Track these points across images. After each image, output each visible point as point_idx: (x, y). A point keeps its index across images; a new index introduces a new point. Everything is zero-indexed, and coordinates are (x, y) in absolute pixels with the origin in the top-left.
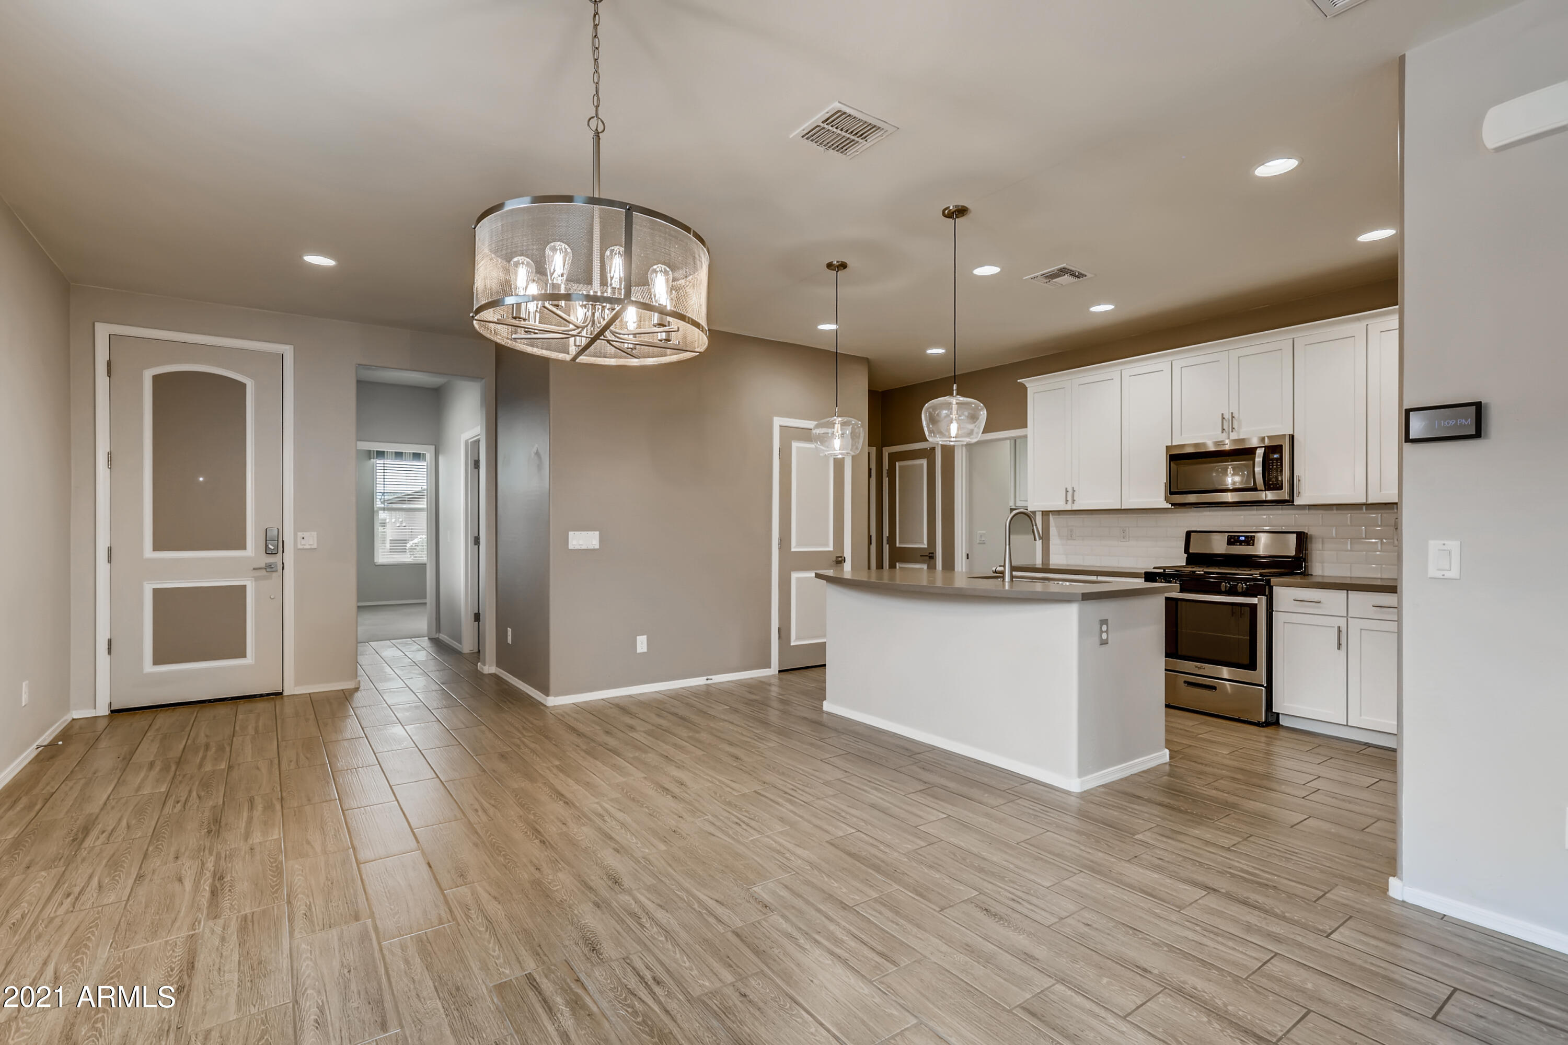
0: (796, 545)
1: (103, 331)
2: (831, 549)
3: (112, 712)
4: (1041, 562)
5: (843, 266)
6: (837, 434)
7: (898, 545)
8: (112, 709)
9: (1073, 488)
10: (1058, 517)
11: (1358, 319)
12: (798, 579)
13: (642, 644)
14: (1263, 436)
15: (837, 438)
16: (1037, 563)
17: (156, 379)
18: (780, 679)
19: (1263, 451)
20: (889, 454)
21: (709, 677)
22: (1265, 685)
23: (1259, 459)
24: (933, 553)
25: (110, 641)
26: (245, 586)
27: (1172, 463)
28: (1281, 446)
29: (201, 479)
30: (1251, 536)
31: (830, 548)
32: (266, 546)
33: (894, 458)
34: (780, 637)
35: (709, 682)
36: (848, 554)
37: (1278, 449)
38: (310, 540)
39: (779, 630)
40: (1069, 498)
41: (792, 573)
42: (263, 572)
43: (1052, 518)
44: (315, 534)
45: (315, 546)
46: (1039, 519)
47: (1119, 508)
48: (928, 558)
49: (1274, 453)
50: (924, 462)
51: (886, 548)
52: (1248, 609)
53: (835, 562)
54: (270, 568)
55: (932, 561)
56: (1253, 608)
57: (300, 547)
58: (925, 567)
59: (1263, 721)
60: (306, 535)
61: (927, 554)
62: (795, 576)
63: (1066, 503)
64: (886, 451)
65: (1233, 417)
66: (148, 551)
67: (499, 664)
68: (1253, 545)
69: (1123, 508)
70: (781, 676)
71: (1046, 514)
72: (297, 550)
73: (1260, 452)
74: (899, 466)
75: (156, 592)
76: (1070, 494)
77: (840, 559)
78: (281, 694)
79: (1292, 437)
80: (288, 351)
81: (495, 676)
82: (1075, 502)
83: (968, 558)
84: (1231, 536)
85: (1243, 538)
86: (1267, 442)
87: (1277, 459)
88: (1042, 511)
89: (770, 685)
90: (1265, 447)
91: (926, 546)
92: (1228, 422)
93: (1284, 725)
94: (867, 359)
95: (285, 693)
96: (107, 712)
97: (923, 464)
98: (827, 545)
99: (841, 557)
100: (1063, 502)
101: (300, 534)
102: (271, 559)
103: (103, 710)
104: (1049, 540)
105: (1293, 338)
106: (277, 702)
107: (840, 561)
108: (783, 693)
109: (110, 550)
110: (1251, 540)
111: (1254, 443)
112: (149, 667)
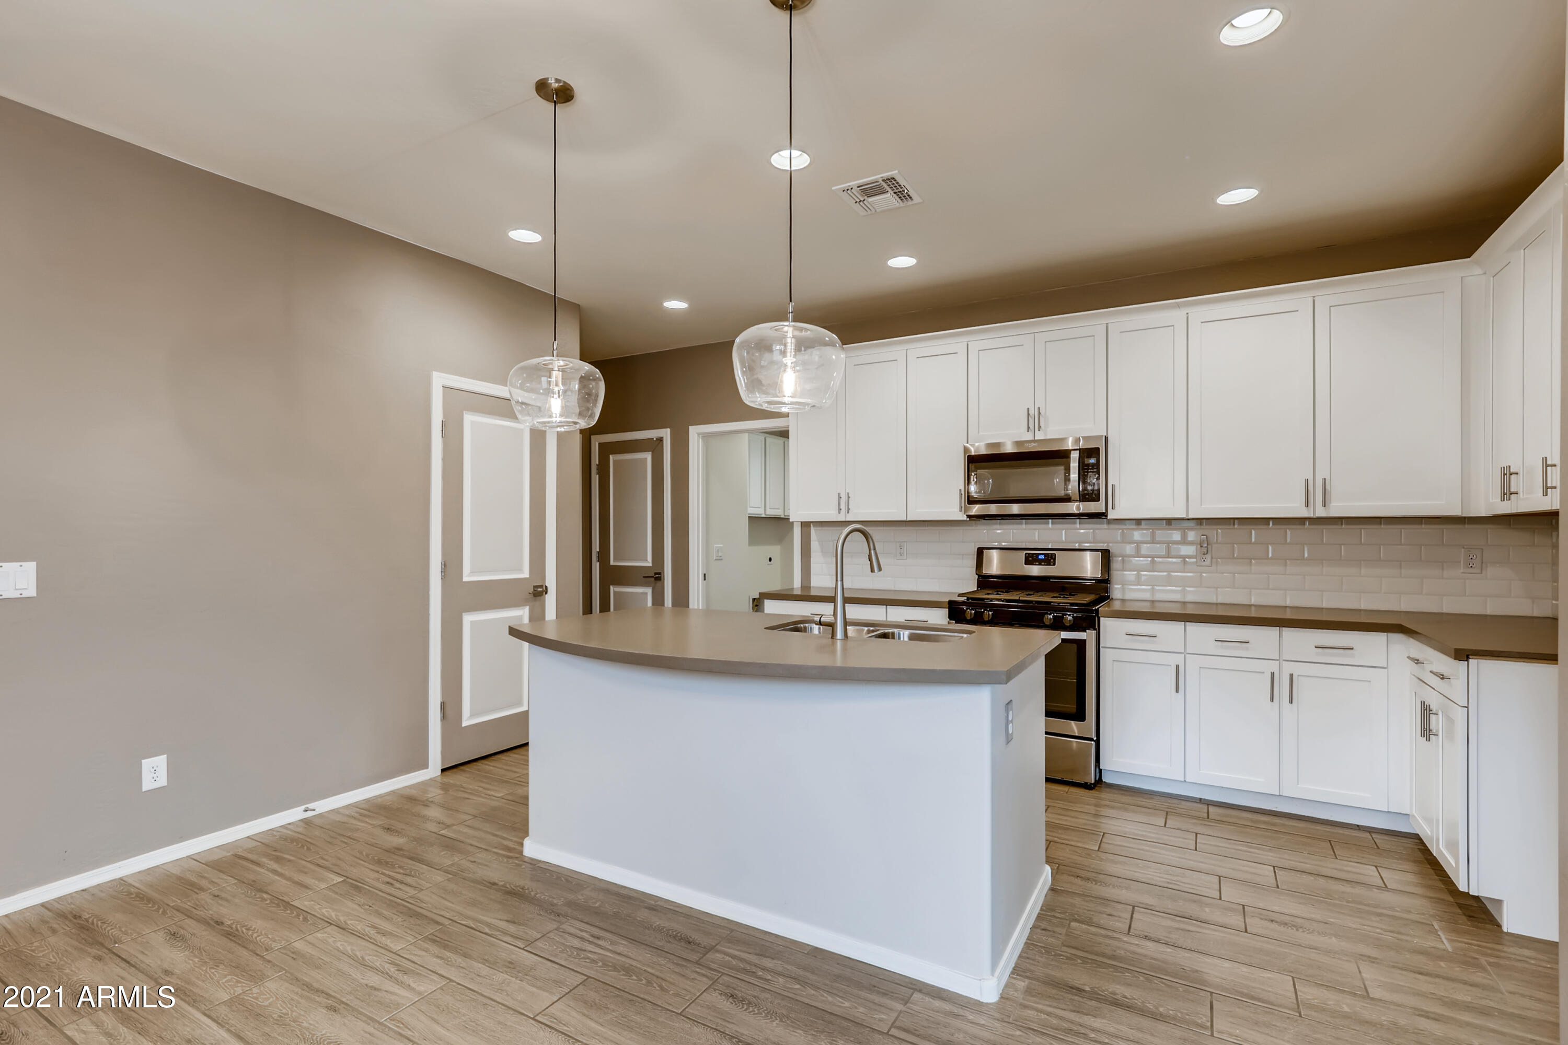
0: (471, 572)
4: (800, 586)
6: (556, 389)
7: (612, 563)
9: (848, 493)
10: (820, 528)
11: (1179, 306)
12: (473, 623)
14: (1078, 436)
15: (556, 396)
16: (795, 586)
18: (445, 787)
19: (1078, 455)
20: (599, 444)
21: (310, 806)
22: (1095, 739)
23: (1074, 465)
24: (660, 574)
27: (970, 465)
28: (1098, 449)
30: (1051, 554)
31: (526, 574)
34: (444, 717)
35: (309, 814)
36: (551, 581)
37: (1094, 452)
39: (443, 706)
40: (843, 507)
41: (463, 614)
43: (813, 531)
46: (797, 531)
47: (905, 519)
48: (653, 579)
49: (1090, 457)
50: (648, 456)
51: (596, 567)
52: (1075, 646)
53: (532, 596)
55: (659, 583)
56: (1082, 644)
58: (649, 591)
59: (1093, 782)
61: (653, 575)
62: (468, 619)
63: (839, 513)
65: (1039, 413)
68: (1054, 564)
69: (908, 519)
70: (446, 780)
71: (806, 525)
73: (1075, 456)
74: (614, 461)
76: (844, 501)
77: (539, 589)
79: (1106, 438)
82: (850, 511)
83: (705, 579)
84: (1029, 554)
85: (1042, 557)
86: (1082, 445)
87: (1093, 465)
88: (802, 522)
89: (426, 804)
90: (1080, 450)
91: (651, 565)
92: (1034, 418)
93: (1107, 781)
94: (579, 305)
97: (646, 459)
98: (520, 570)
99: (541, 586)
100: (835, 512)
104: (810, 557)
105: (1107, 324)
107: (539, 592)
108: (448, 821)
110: (1052, 558)
111: (1070, 445)
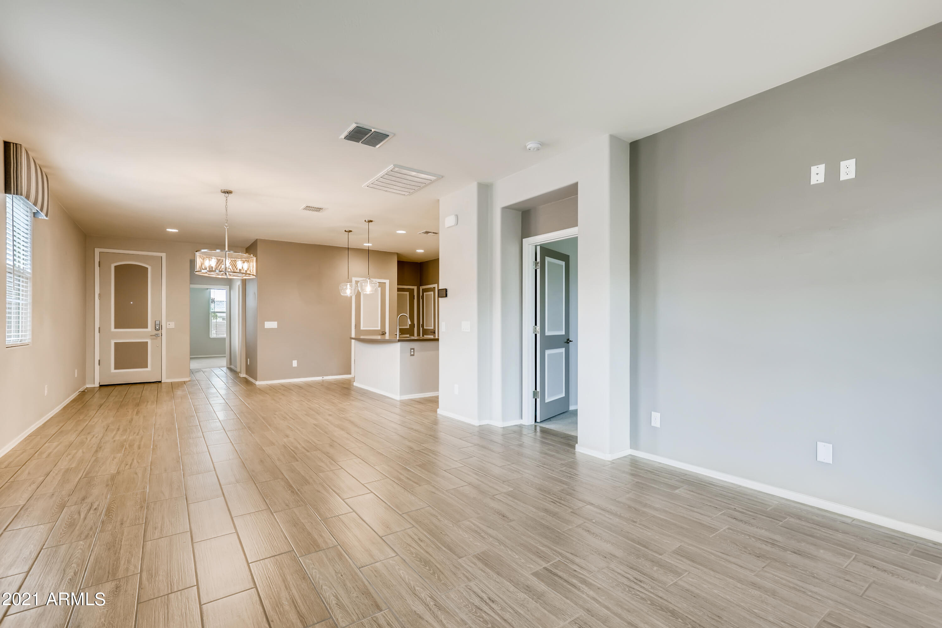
1: (97, 251)
2: (379, 329)
3: (101, 386)
5: (350, 231)
8: (100, 384)
13: (295, 363)
17: (116, 267)
25: (99, 360)
26: (147, 342)
29: (132, 303)
32: (155, 327)
33: (425, 291)
38: (172, 325)
42: (154, 337)
44: (173, 323)
45: (174, 327)
54: (157, 335)
57: (168, 327)
60: (170, 323)
64: (421, 288)
66: (113, 329)
67: (246, 374)
72: (167, 329)
75: (116, 343)
78: (160, 382)
80: (164, 255)
81: (245, 378)
95: (162, 382)
96: (99, 386)
101: (168, 323)
102: (157, 332)
103: (97, 385)
106: (159, 385)
109: (99, 328)
112: (113, 370)
